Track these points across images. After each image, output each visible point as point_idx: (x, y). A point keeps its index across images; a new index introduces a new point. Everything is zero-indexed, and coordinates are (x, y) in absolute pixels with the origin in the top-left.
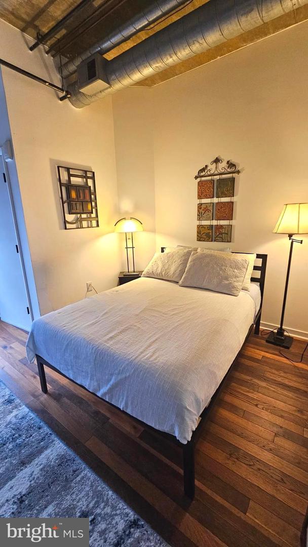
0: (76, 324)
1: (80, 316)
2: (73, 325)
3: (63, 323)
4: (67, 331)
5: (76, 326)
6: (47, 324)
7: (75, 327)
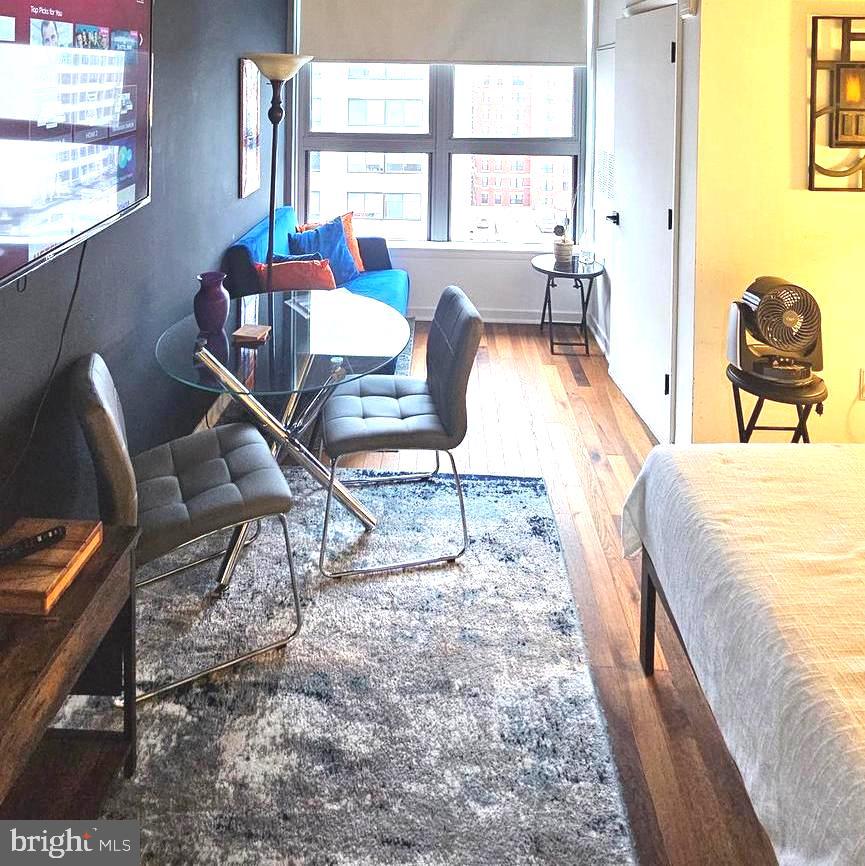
0: (760, 531)
1: (784, 510)
2: (749, 532)
3: (727, 507)
4: (726, 543)
5: (760, 539)
6: (680, 478)
7: (757, 546)
